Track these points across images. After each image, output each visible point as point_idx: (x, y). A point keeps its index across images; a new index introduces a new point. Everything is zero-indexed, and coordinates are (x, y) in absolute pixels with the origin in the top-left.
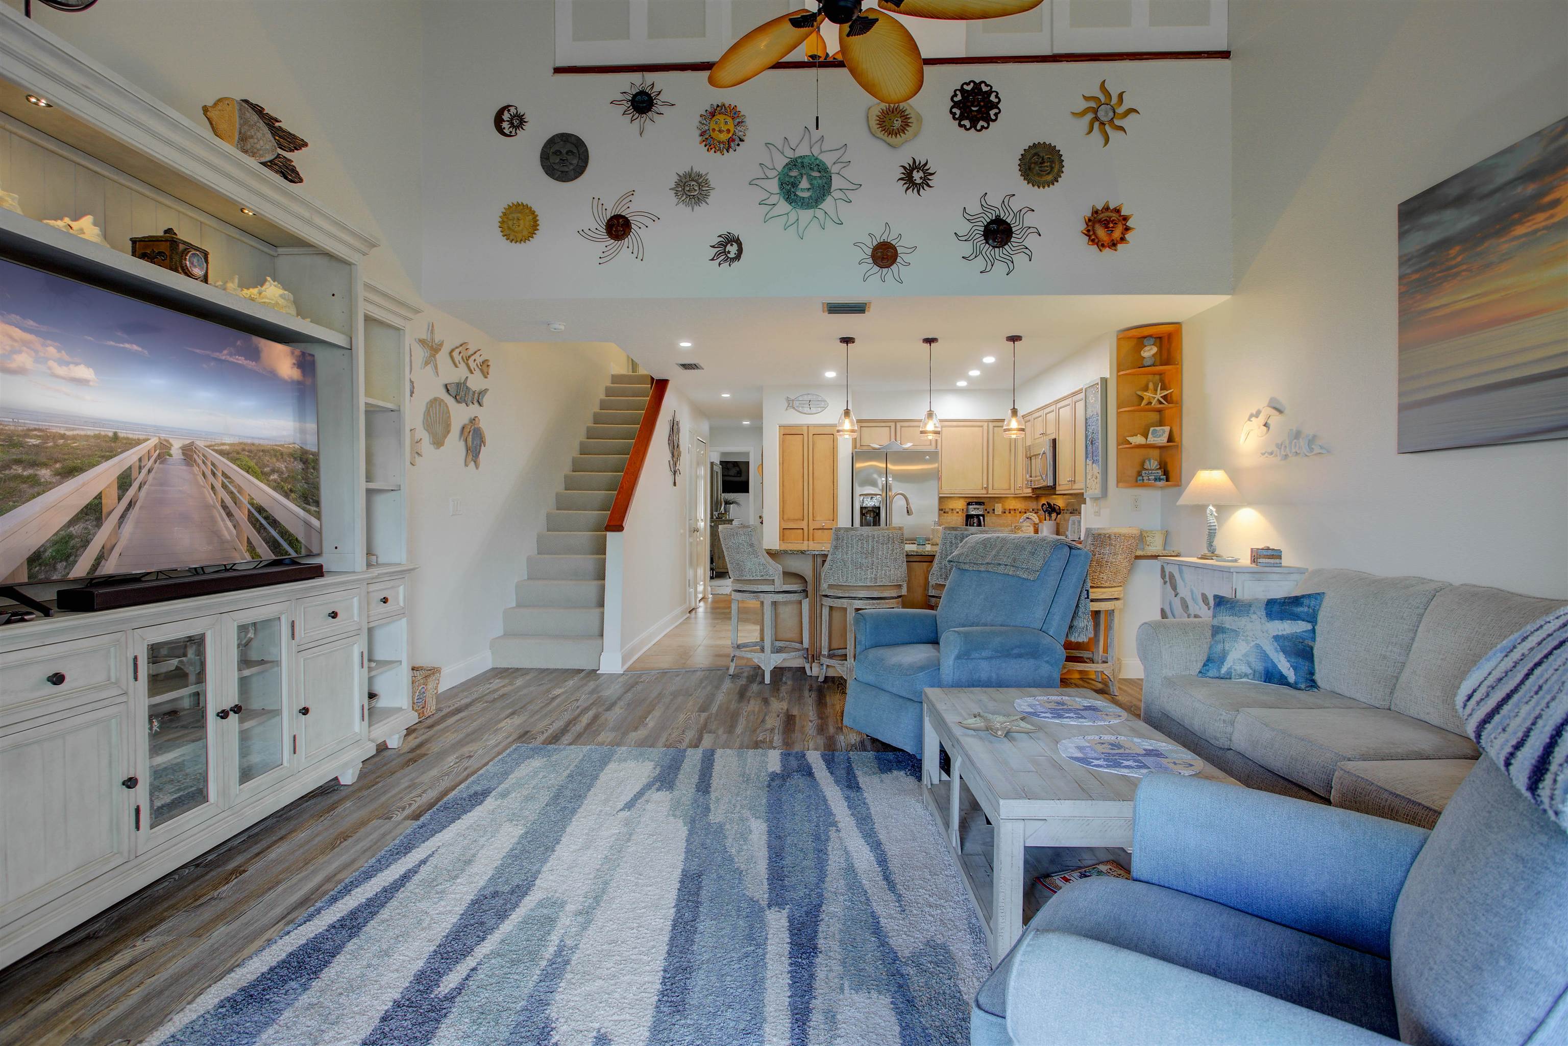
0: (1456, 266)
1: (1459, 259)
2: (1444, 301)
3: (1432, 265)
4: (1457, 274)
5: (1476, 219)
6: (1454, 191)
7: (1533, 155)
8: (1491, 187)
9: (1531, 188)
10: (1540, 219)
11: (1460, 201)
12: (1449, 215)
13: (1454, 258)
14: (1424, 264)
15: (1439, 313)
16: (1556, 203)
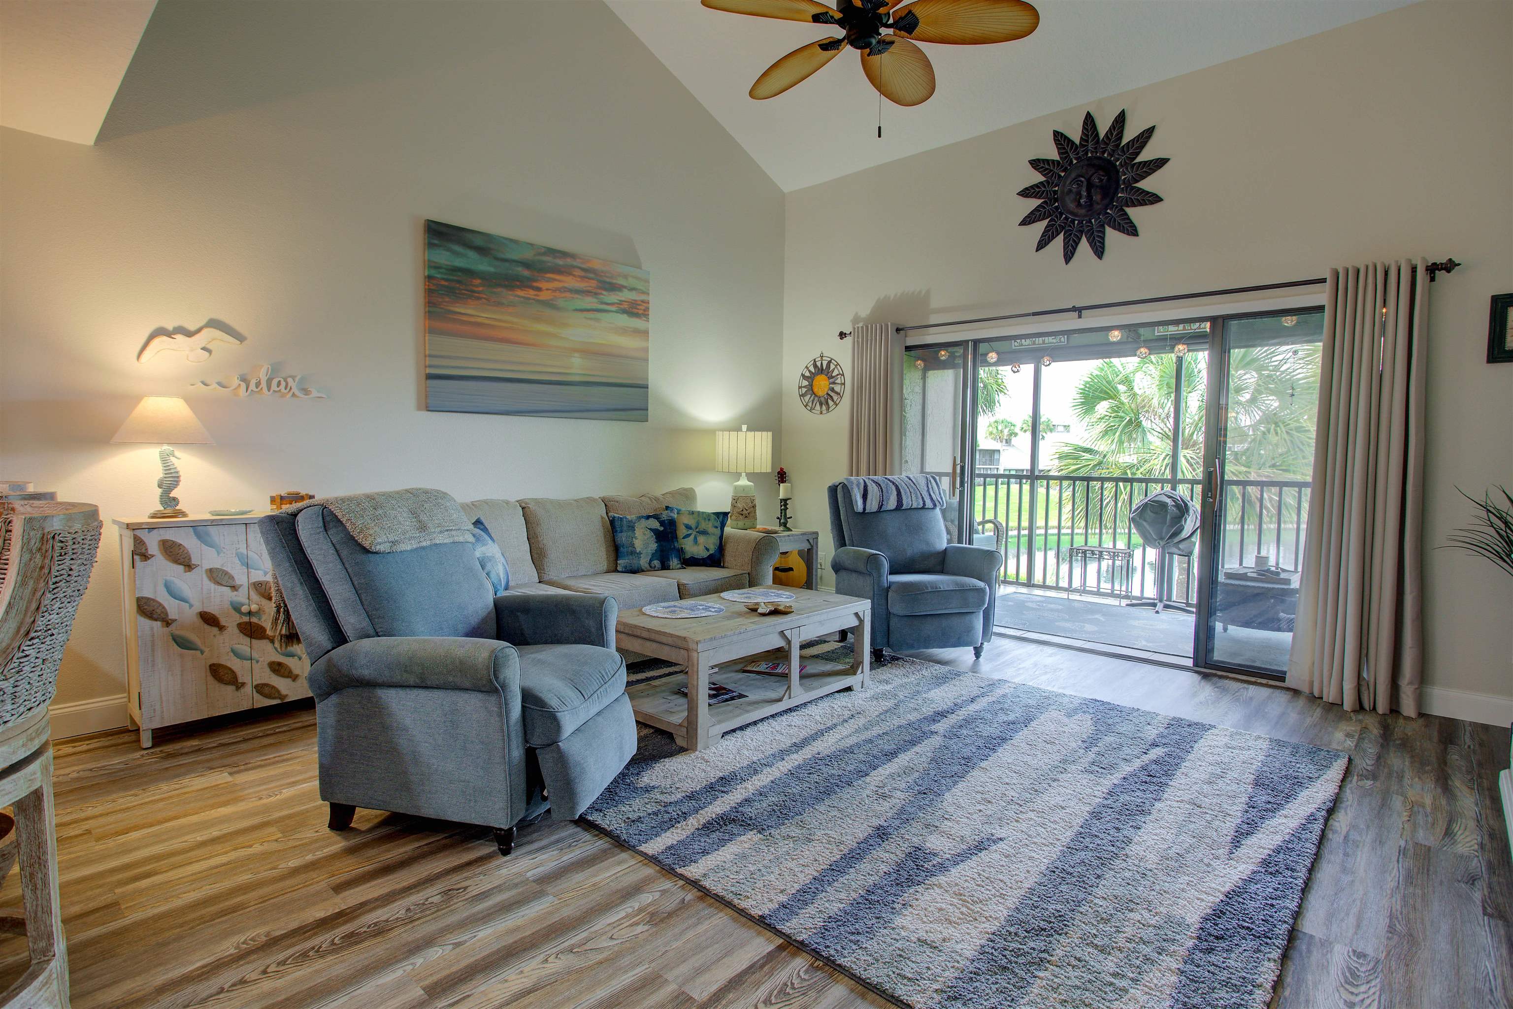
0: (478, 292)
1: (481, 289)
2: (469, 311)
3: (459, 282)
4: (479, 298)
5: (492, 270)
6: (479, 242)
7: (528, 255)
8: (502, 256)
9: (526, 273)
10: (531, 293)
11: (482, 251)
12: (472, 254)
13: (477, 286)
14: (451, 277)
15: (465, 318)
16: (539, 289)
